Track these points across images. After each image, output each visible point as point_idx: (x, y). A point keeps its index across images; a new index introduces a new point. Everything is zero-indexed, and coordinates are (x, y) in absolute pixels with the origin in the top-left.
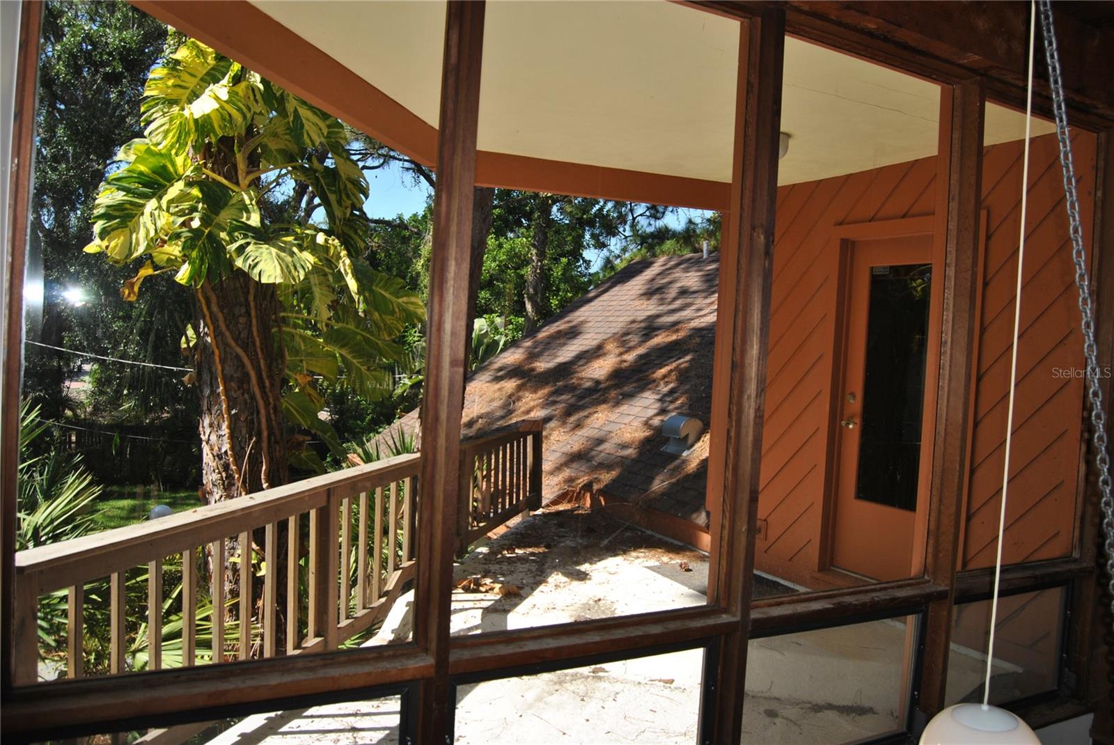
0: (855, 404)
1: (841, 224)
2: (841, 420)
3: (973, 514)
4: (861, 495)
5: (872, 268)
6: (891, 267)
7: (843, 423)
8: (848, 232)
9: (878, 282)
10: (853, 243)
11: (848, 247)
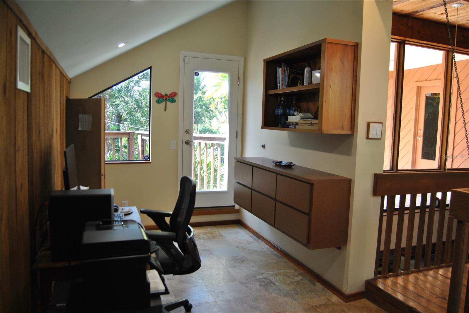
0: (421, 132)
1: (417, 82)
2: (417, 137)
3: (454, 160)
4: (423, 158)
5: (426, 94)
6: (431, 94)
7: (418, 138)
8: (419, 84)
9: (427, 98)
10: (421, 87)
11: (419, 88)
